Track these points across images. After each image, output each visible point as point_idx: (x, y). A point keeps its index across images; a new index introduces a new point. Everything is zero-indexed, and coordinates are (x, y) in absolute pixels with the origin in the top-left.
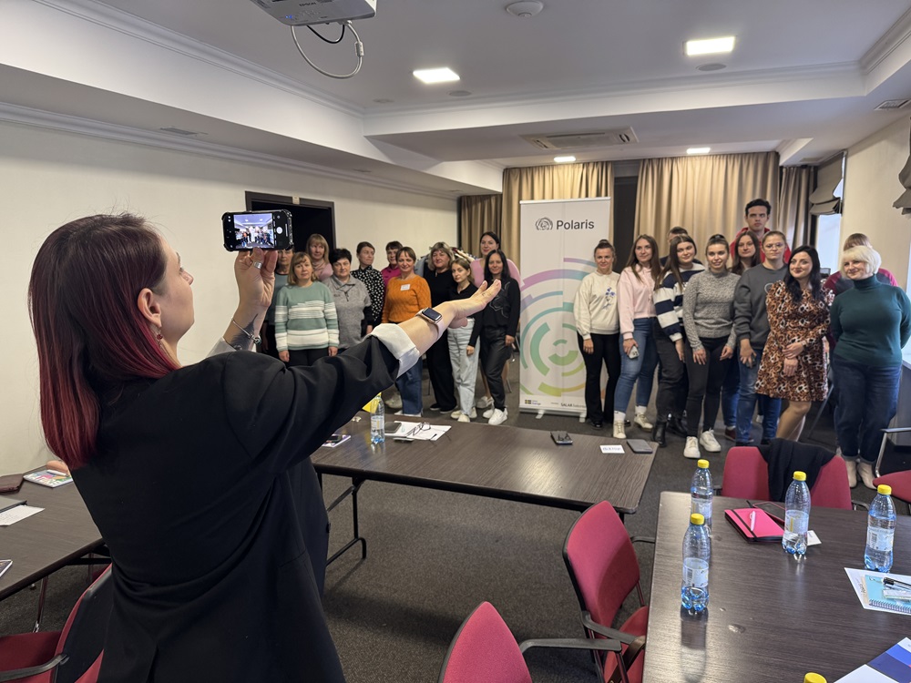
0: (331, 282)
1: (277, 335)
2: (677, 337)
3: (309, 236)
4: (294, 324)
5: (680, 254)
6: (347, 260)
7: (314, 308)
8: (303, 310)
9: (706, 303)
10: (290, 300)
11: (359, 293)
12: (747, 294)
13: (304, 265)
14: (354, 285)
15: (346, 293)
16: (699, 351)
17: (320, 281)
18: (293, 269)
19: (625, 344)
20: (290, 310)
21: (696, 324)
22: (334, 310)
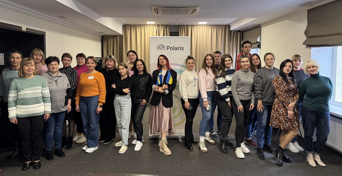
0: (46, 75)
1: (9, 109)
2: (228, 100)
3: (33, 49)
4: (21, 101)
5: (226, 63)
6: (57, 63)
7: (35, 91)
8: (28, 92)
9: (243, 84)
10: (19, 87)
11: (64, 81)
12: (260, 80)
13: (30, 65)
14: (61, 76)
15: (56, 81)
16: (240, 107)
17: (40, 75)
18: (22, 68)
19: (204, 103)
20: (19, 93)
21: (238, 94)
22: (49, 91)
